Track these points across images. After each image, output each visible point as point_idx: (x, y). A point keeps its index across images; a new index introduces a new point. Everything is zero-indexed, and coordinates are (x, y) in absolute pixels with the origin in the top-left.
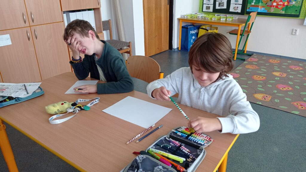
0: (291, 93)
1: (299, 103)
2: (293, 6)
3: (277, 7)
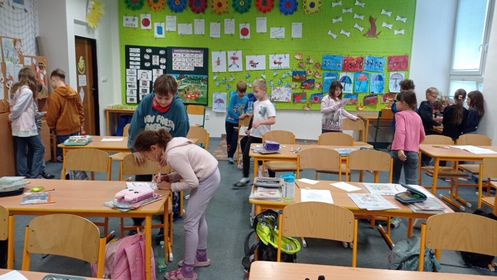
2: (202, 98)
3: (191, 98)
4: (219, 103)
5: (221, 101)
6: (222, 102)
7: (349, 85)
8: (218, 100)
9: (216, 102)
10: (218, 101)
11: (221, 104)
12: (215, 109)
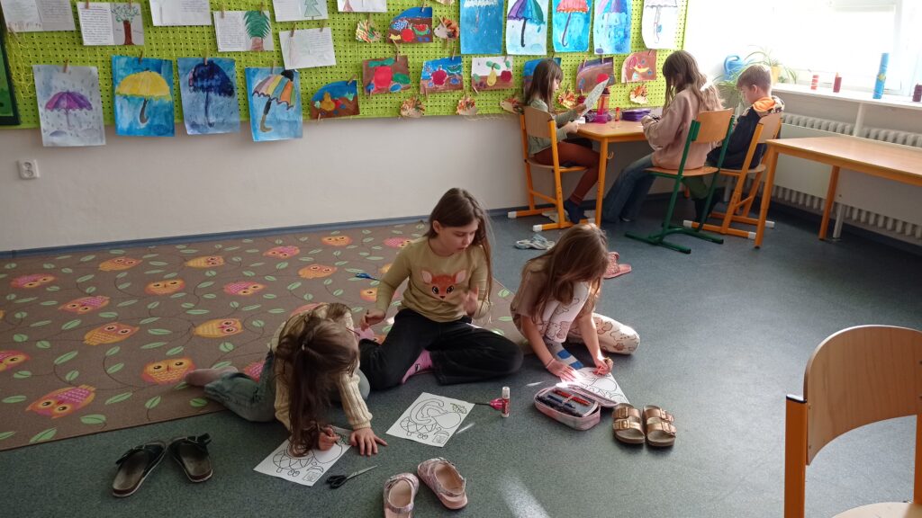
0: (25, 374)
1: (52, 398)
4: (69, 107)
5: (75, 101)
6: (81, 106)
7: (537, 27)
8: (61, 96)
9: (54, 105)
10: (64, 103)
11: (78, 111)
12: (55, 134)
